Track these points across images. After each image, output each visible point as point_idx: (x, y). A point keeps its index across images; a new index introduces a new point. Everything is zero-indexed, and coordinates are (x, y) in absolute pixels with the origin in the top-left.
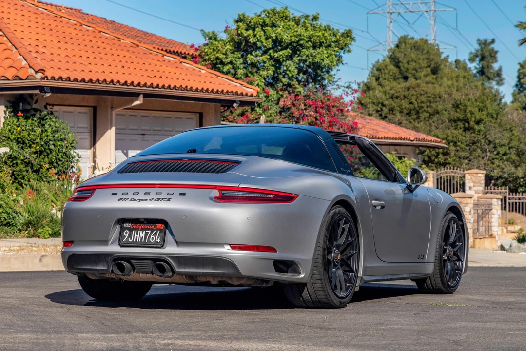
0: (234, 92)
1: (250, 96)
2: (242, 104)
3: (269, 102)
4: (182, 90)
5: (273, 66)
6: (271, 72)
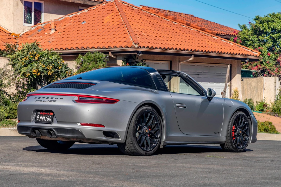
0: (246, 54)
1: (255, 56)
2: (250, 60)
3: (270, 59)
4: (216, 53)
5: (272, 41)
6: (271, 45)
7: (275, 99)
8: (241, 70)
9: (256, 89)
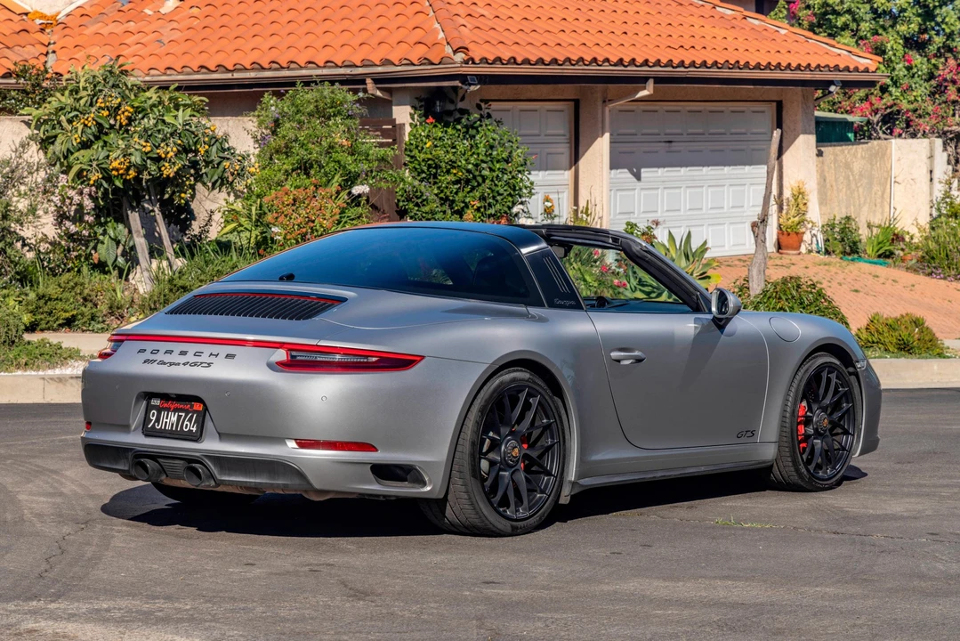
0: (832, 66)
1: (862, 72)
2: (846, 85)
3: (913, 77)
4: (730, 68)
5: (919, 15)
6: (914, 27)
7: (931, 215)
8: (817, 117)
9: (865, 181)
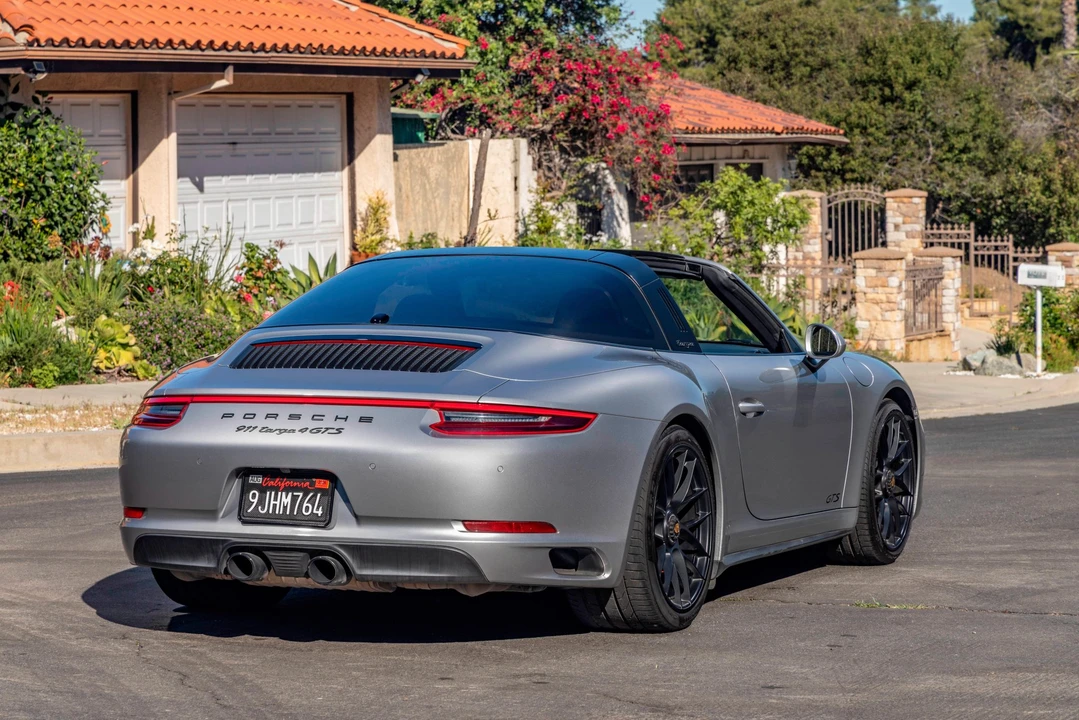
0: (418, 51)
1: (449, 58)
2: (435, 73)
3: (487, 64)
4: (312, 53)
6: (490, 4)
7: (516, 231)
8: (393, 114)
9: (442, 190)
